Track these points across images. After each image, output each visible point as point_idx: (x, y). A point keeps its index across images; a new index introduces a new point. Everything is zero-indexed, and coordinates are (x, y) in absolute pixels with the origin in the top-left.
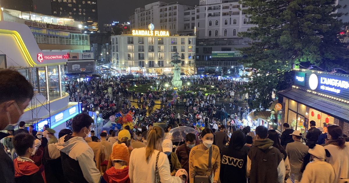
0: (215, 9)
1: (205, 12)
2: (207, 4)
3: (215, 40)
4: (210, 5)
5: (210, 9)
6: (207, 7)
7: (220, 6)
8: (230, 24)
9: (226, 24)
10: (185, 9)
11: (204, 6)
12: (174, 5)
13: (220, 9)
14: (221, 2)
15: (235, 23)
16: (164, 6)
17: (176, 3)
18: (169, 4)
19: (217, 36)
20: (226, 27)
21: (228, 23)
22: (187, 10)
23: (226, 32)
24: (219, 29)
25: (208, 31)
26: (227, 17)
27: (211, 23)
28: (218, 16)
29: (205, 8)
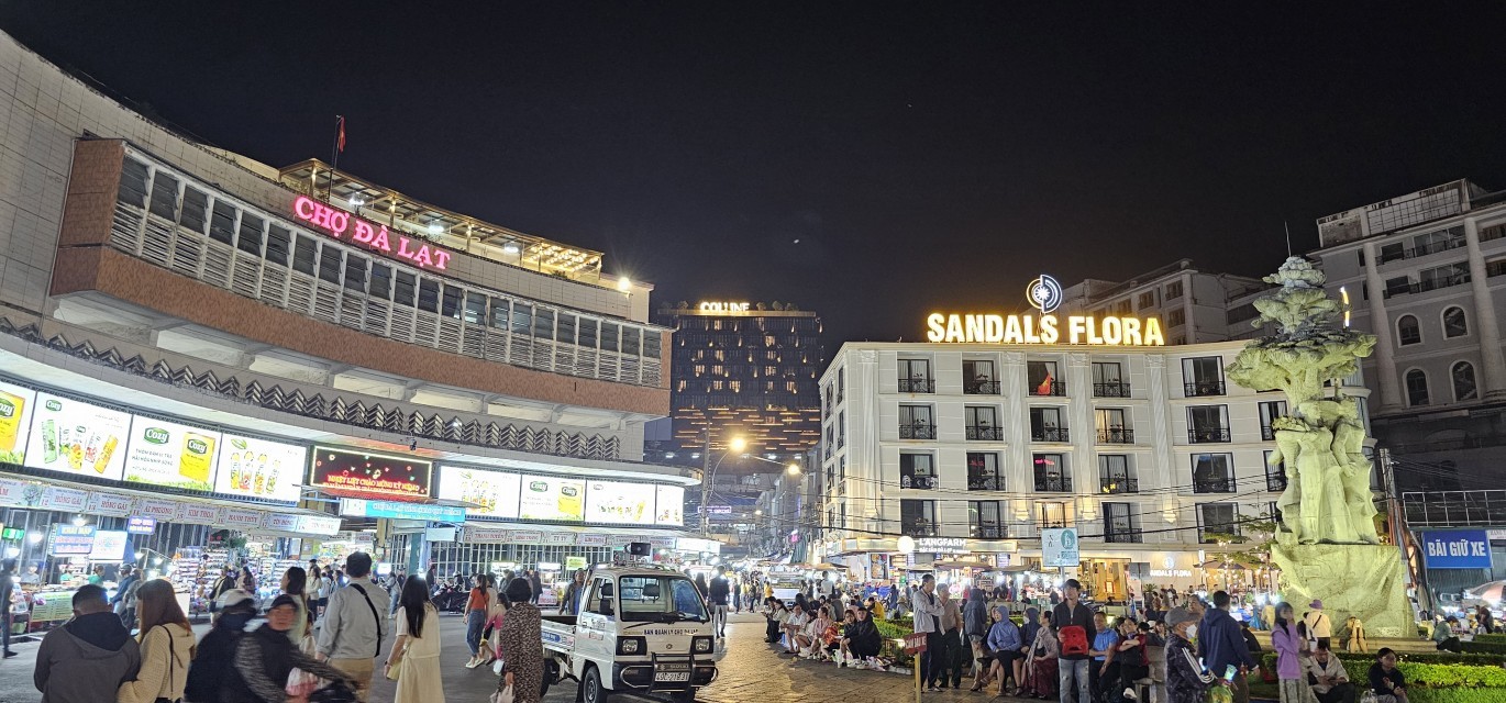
0: (1422, 250)
1: (1362, 278)
2: (1365, 232)
3: (1465, 413)
4: (1389, 233)
5: (1390, 254)
6: (1371, 249)
7: (1459, 231)
10: (1230, 295)
11: (1353, 248)
12: (1166, 282)
13: (1463, 243)
14: (1466, 206)
17: (1179, 268)
19: (1475, 396)
22: (1240, 296)
24: (1480, 356)
25: (1400, 377)
27: (1415, 329)
28: (1459, 283)
29: (1362, 256)
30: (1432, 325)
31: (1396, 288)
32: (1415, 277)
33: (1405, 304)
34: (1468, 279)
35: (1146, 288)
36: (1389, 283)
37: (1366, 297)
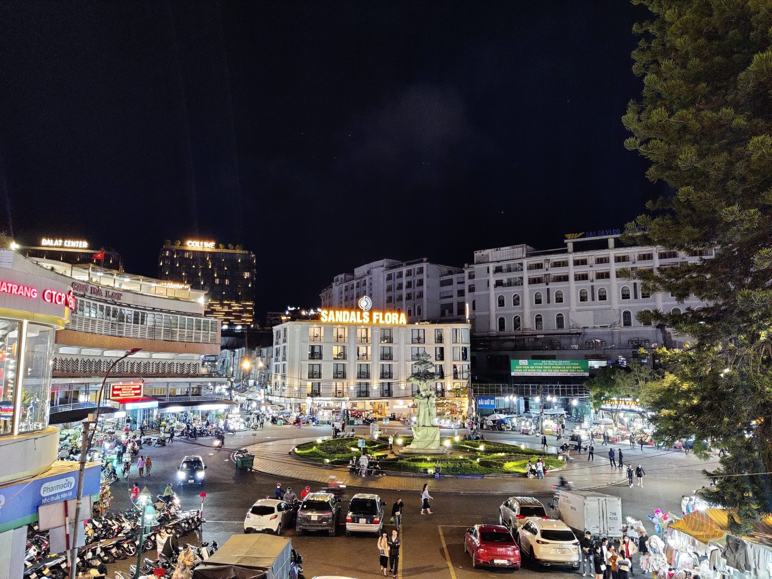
0: (509, 270)
1: (487, 278)
2: (490, 260)
3: (514, 337)
4: (498, 262)
5: (498, 270)
6: (492, 267)
7: (521, 264)
8: (549, 302)
9: (538, 301)
10: (443, 274)
11: (486, 265)
12: (417, 266)
13: (522, 270)
14: (524, 255)
15: (559, 300)
16: (395, 267)
17: (422, 261)
18: (408, 264)
19: (520, 329)
20: (541, 309)
21: (544, 299)
22: (446, 275)
23: (539, 320)
24: (522, 314)
25: (496, 318)
26: (541, 288)
27: (503, 301)
28: (519, 285)
29: (488, 269)
30: (509, 301)
31: (499, 284)
32: (505, 281)
33: (501, 291)
34: (522, 284)
35: (409, 268)
36: (497, 281)
37: (488, 286)
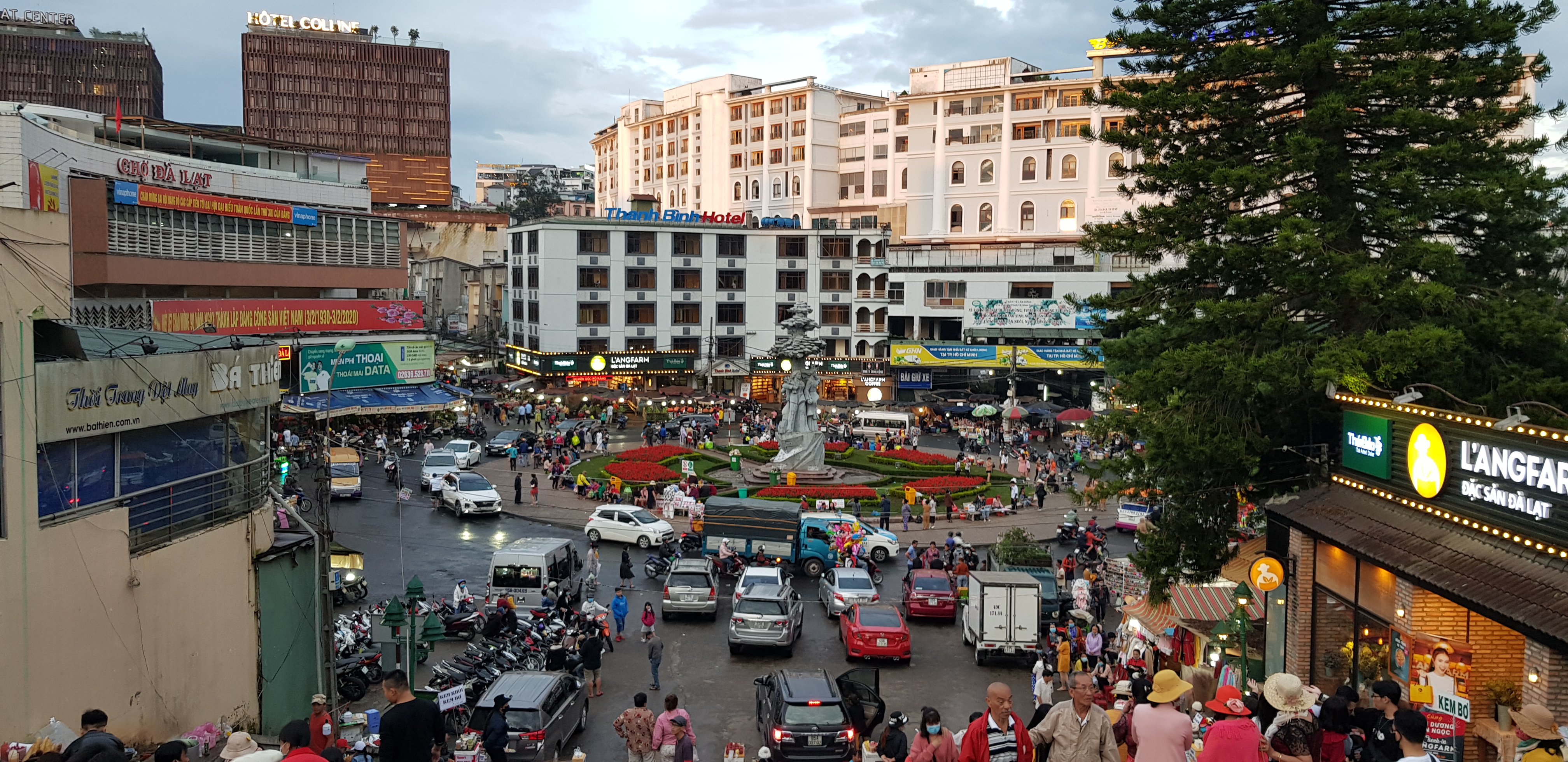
0: (977, 109)
1: (933, 124)
2: (941, 88)
3: (977, 246)
4: (956, 92)
6: (943, 101)
7: (1001, 98)
8: (1048, 175)
9: (1029, 175)
10: (846, 110)
11: (931, 98)
13: (1001, 109)
14: (1008, 81)
15: (1069, 173)
16: (748, 93)
19: (989, 230)
20: (1032, 190)
21: (1040, 169)
22: (853, 113)
23: (1027, 211)
24: (996, 199)
25: (946, 206)
26: (1035, 147)
28: (994, 140)
29: (936, 105)
30: (972, 173)
31: (955, 136)
32: (967, 132)
33: (959, 151)
34: (999, 138)
36: (951, 131)
37: (934, 141)
